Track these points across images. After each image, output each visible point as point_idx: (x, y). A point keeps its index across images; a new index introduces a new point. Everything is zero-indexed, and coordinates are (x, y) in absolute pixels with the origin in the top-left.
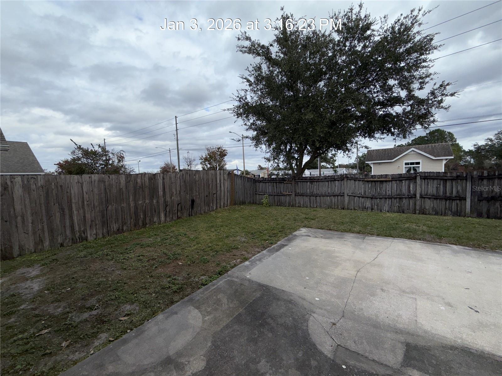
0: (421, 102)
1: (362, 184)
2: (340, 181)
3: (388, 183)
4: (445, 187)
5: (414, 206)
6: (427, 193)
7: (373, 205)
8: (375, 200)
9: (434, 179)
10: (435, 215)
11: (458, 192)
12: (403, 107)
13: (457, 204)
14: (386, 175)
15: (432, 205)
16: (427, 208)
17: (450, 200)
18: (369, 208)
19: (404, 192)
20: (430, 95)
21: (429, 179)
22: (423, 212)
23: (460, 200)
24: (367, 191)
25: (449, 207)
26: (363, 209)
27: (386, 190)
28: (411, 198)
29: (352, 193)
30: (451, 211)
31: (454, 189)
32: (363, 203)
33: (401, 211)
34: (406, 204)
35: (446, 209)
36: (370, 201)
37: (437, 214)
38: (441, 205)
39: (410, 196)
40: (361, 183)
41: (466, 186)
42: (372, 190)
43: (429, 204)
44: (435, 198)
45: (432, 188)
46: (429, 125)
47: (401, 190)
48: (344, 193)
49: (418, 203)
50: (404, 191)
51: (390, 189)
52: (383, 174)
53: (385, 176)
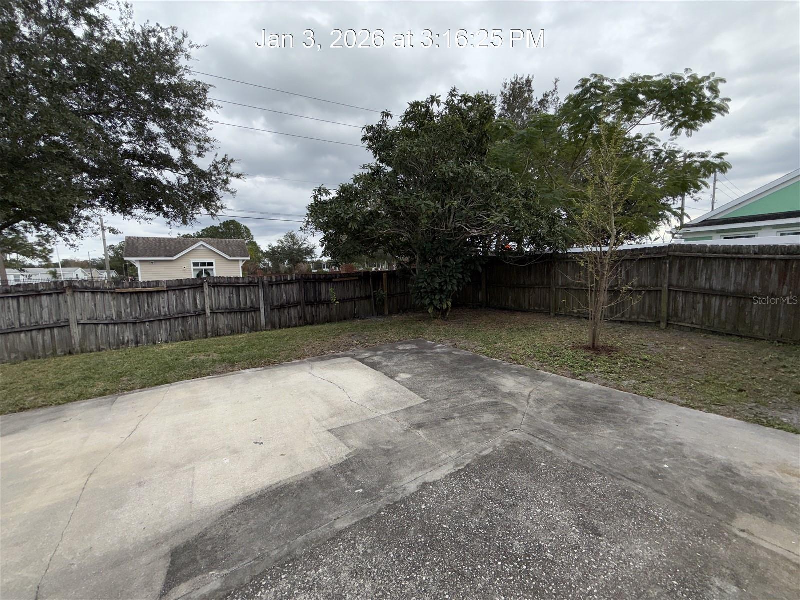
0: (202, 175)
1: (111, 298)
2: (54, 296)
3: (162, 295)
4: (238, 296)
5: (204, 326)
6: (219, 306)
7: (139, 335)
8: (142, 326)
9: (225, 287)
10: (231, 334)
11: (252, 302)
12: (178, 175)
13: (253, 316)
14: (158, 282)
15: (227, 322)
16: (221, 327)
17: (245, 312)
18: (130, 343)
19: (189, 308)
20: (212, 169)
21: (220, 286)
22: (217, 334)
23: (255, 311)
24: (123, 312)
25: (245, 323)
26: (118, 346)
27: (159, 306)
28: (199, 315)
29: (90, 319)
30: (248, 327)
31: (247, 298)
32: (118, 334)
33: (187, 337)
34: (193, 326)
35: (242, 325)
36: (132, 327)
37: (233, 332)
38: (236, 320)
39: (197, 313)
40: (108, 297)
41: (259, 295)
42: (134, 308)
43: (223, 321)
44: (229, 311)
45: (224, 299)
46: (217, 212)
47: (183, 305)
48: (68, 321)
49: (209, 321)
50: (188, 306)
51: (165, 304)
52: (151, 280)
53: (155, 283)
